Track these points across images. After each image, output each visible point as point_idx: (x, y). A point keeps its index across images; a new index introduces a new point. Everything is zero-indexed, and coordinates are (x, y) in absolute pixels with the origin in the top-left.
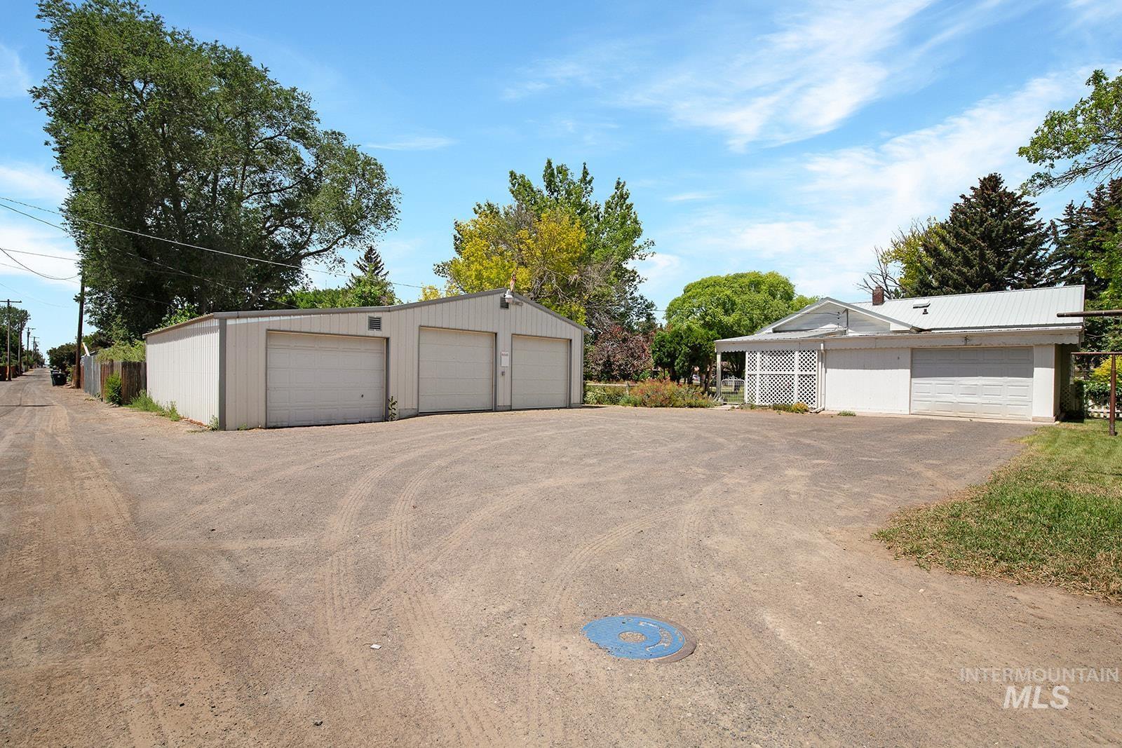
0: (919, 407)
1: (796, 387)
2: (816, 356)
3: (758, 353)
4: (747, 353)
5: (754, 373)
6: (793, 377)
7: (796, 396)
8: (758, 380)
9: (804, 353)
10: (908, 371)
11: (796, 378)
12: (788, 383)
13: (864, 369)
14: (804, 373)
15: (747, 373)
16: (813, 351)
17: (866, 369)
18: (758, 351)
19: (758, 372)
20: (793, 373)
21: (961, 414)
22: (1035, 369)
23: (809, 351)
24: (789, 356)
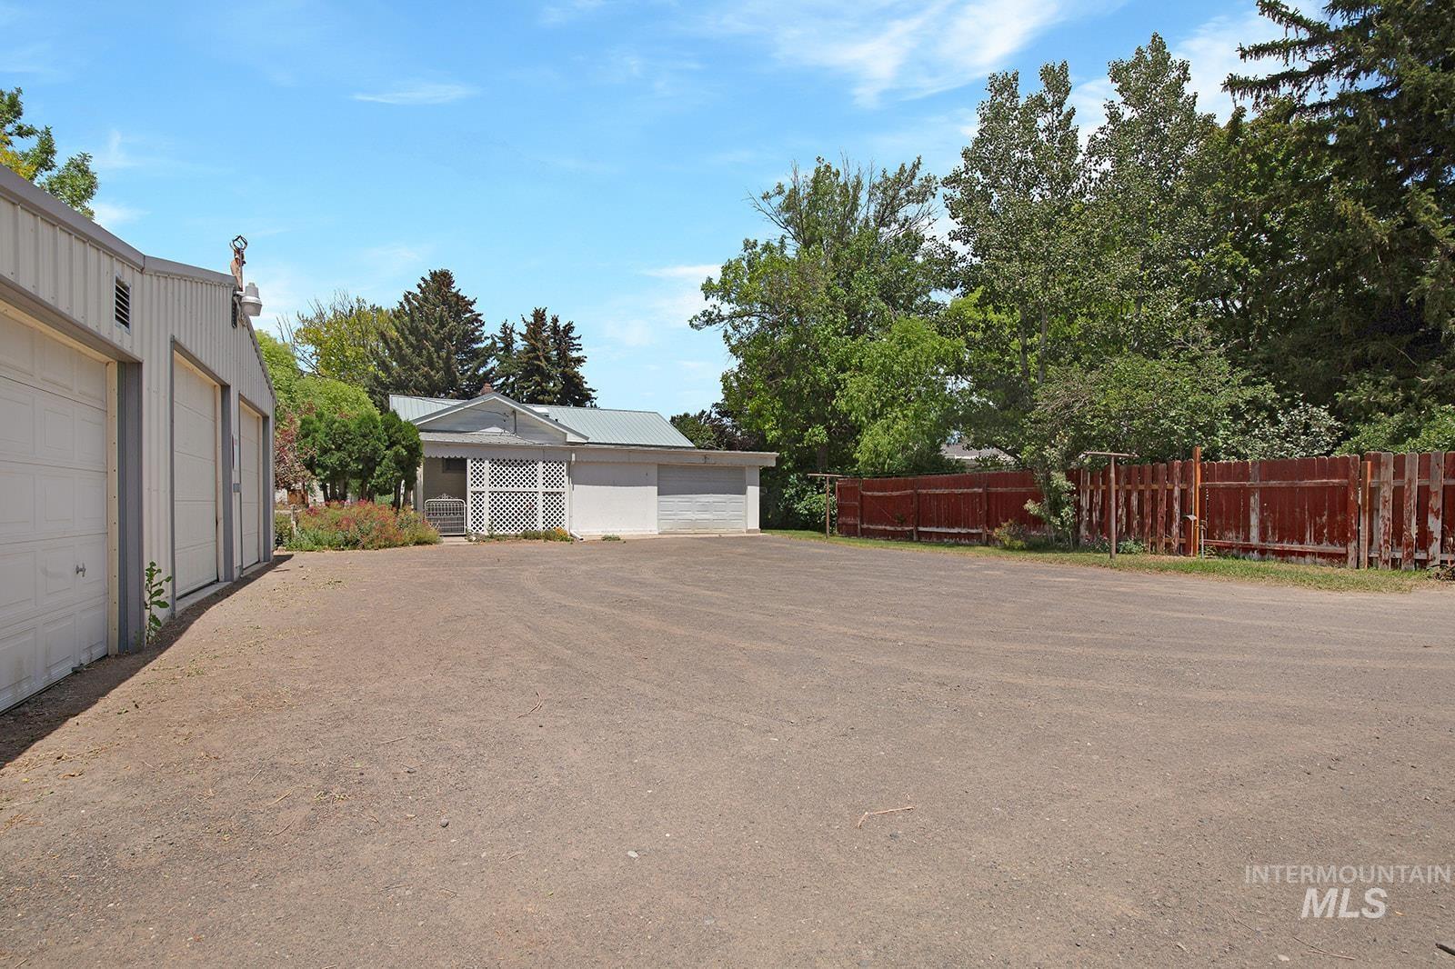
0: (666, 528)
1: (540, 509)
2: (564, 468)
3: (487, 462)
4: (469, 461)
5: (481, 490)
6: (535, 495)
7: (540, 520)
8: (487, 499)
9: (550, 465)
10: (655, 489)
11: (540, 497)
12: (530, 503)
13: (614, 485)
14: (549, 489)
15: (470, 489)
16: (561, 463)
17: (616, 485)
18: (487, 459)
19: (486, 488)
20: (535, 490)
21: (697, 531)
22: (749, 487)
23: (555, 462)
24: (530, 467)
